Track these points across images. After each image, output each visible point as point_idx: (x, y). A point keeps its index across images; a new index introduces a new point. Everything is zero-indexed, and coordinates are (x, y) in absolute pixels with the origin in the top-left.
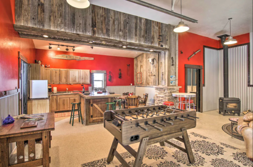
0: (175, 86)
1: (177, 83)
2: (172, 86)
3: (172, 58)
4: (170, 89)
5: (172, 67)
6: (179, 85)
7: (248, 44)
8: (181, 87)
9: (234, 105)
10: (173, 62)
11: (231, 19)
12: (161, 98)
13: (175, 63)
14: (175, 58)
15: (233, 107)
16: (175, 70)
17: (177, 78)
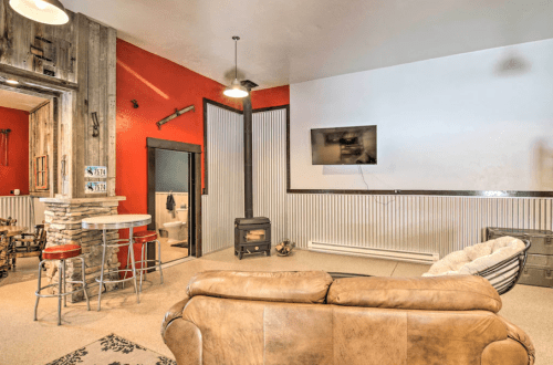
0: (106, 195)
1: (112, 186)
2: (94, 196)
3: (94, 115)
4: (82, 206)
5: (93, 140)
6: (118, 192)
7: (287, 107)
8: (123, 198)
9: (261, 232)
10: (96, 127)
11: (238, 38)
12: (57, 235)
13: (106, 129)
14: (106, 116)
15: (258, 237)
16: (106, 148)
17: (113, 173)
